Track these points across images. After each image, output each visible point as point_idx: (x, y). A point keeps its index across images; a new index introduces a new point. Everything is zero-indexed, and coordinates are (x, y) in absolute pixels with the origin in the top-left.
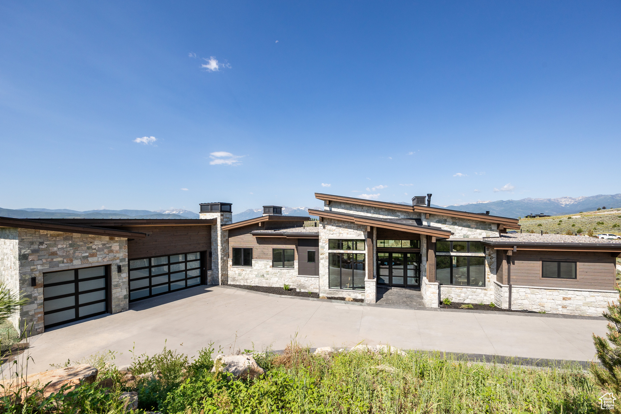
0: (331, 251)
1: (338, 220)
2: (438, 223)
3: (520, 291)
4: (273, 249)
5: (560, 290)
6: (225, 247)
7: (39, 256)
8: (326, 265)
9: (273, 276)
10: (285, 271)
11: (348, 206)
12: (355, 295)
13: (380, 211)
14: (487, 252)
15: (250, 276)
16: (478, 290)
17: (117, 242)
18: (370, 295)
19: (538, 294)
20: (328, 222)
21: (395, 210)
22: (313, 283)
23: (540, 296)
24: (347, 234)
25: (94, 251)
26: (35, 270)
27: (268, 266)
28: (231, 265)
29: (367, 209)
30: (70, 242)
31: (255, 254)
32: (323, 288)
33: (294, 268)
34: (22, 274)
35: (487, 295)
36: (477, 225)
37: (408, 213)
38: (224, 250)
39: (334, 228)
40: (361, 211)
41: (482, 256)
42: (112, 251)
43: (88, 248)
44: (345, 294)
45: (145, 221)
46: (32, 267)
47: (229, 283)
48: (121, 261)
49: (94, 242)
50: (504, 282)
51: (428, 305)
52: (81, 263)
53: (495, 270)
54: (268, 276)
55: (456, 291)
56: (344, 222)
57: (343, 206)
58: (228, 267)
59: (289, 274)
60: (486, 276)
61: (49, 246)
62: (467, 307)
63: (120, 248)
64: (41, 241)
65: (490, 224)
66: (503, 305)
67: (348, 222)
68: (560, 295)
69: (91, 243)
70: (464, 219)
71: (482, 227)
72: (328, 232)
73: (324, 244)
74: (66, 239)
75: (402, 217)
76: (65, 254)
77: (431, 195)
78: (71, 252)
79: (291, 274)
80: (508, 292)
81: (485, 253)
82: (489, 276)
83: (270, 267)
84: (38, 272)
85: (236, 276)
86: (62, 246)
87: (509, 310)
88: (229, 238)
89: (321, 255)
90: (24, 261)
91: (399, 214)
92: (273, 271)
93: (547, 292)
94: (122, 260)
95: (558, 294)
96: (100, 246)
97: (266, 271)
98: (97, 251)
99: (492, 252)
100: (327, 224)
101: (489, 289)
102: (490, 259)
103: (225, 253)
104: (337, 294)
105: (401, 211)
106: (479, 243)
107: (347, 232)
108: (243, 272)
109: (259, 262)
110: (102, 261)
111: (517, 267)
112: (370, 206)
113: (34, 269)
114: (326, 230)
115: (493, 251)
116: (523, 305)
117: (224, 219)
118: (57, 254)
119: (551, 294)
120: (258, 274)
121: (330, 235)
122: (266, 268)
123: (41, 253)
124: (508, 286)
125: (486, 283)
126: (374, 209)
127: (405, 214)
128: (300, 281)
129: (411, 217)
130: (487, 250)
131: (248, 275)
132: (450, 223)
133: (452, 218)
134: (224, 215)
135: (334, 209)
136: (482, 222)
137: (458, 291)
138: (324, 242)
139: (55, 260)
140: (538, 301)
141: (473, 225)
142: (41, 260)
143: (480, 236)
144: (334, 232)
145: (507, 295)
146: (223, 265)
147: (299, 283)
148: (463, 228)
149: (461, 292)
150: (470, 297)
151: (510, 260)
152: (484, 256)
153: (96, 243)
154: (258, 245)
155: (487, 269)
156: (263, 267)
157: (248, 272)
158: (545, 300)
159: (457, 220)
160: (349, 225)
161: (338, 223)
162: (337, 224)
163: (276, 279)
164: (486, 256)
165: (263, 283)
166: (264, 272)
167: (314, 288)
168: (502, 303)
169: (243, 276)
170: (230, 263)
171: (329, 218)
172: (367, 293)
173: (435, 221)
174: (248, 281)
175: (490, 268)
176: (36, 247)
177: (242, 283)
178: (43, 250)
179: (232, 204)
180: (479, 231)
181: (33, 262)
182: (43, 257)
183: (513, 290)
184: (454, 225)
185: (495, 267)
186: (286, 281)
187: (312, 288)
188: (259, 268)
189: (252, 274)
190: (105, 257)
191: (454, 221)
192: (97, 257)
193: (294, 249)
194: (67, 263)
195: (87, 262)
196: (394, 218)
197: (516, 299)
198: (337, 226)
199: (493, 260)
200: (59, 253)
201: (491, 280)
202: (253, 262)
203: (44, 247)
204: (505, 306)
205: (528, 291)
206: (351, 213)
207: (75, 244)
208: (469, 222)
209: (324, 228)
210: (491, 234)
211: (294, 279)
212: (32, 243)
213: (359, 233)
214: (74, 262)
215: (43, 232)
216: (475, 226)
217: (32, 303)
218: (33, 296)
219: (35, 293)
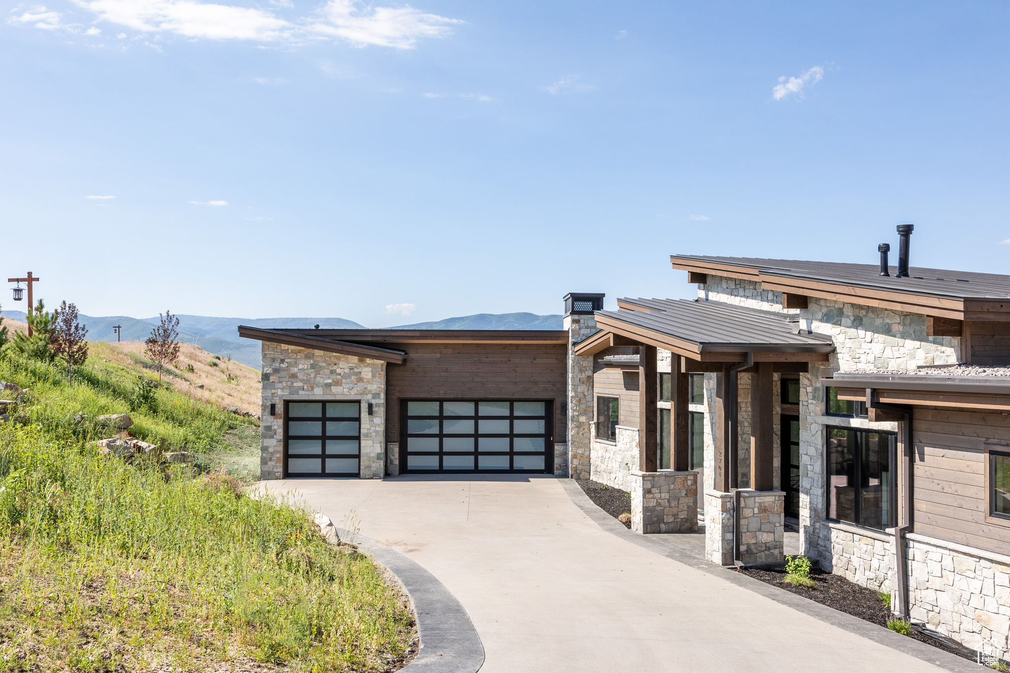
6: (583, 393)
7: (279, 377)
15: (614, 464)
17: (368, 365)
19: (971, 573)
25: (339, 377)
26: (275, 395)
27: (633, 444)
28: (594, 437)
30: (312, 362)
31: (621, 412)
34: (264, 398)
38: (580, 401)
42: (360, 380)
43: (332, 372)
46: (273, 391)
47: (591, 478)
48: (374, 398)
49: (339, 364)
52: (323, 393)
54: (633, 467)
58: (588, 440)
61: (290, 365)
63: (373, 376)
64: (282, 358)
69: (335, 364)
71: (915, 332)
74: (307, 357)
76: (305, 378)
78: (313, 375)
83: (636, 446)
84: (278, 398)
85: (598, 464)
86: (303, 367)
88: (593, 373)
90: (266, 382)
94: (376, 396)
96: (347, 371)
97: (632, 456)
98: (342, 377)
103: (583, 406)
108: (607, 453)
109: (624, 432)
110: (348, 393)
111: (930, 470)
113: (275, 393)
116: (936, 609)
117: (580, 329)
118: (297, 377)
120: (622, 461)
123: (283, 374)
131: (613, 460)
132: (849, 323)
134: (582, 321)
139: (295, 384)
141: (896, 324)
142: (281, 382)
146: (578, 433)
148: (878, 335)
153: (341, 366)
154: (624, 391)
156: (628, 446)
157: (612, 454)
165: (628, 484)
166: (629, 456)
169: (606, 463)
170: (593, 431)
173: (820, 316)
174: (612, 476)
176: (276, 365)
177: (605, 481)
178: (284, 370)
181: (274, 384)
182: (283, 379)
188: (623, 447)
189: (616, 461)
190: (353, 388)
192: (342, 386)
194: (308, 390)
195: (330, 392)
200: (300, 376)
202: (618, 432)
203: (284, 366)
205: (950, 559)
207: (317, 365)
212: (274, 360)
214: (315, 390)
215: (284, 347)
216: (901, 328)
217: (272, 437)
218: (273, 428)
219: (275, 425)
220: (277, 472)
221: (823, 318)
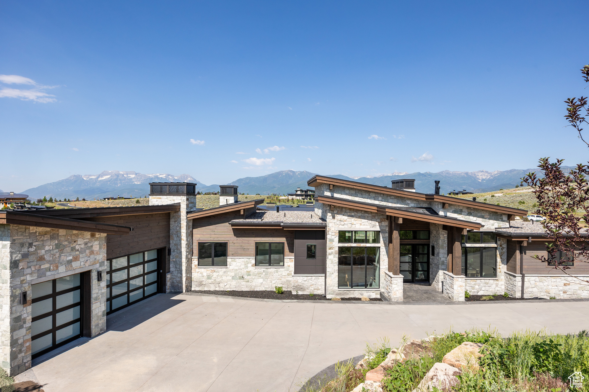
0: (341, 245)
1: (350, 209)
2: (454, 213)
3: (531, 279)
4: (256, 243)
5: (562, 276)
7: (28, 262)
8: (335, 261)
9: (256, 277)
10: (272, 270)
11: (353, 192)
12: (369, 294)
13: (389, 198)
14: (499, 242)
15: (224, 278)
16: (491, 281)
17: (97, 239)
18: (397, 292)
19: (545, 281)
20: (338, 211)
21: (405, 197)
22: (313, 283)
23: (547, 283)
24: (361, 224)
25: (77, 253)
26: (24, 282)
27: (250, 265)
28: (196, 266)
29: (374, 195)
30: (56, 242)
31: (230, 249)
32: (331, 288)
33: (284, 265)
34: (13, 288)
35: (499, 286)
36: (490, 216)
37: (418, 202)
39: (345, 218)
40: (368, 198)
41: (494, 246)
42: (92, 252)
43: (73, 249)
44: (358, 293)
45: (118, 210)
46: (22, 278)
47: (193, 289)
48: (100, 266)
49: (77, 241)
50: (517, 272)
51: (455, 299)
52: (66, 270)
53: (506, 260)
54: (249, 277)
55: (470, 283)
56: (357, 211)
57: (347, 192)
58: (191, 267)
59: (277, 274)
60: (498, 267)
61: (38, 248)
62: (488, 299)
63: (100, 248)
64: (30, 242)
65: (502, 214)
66: (516, 294)
67: (362, 211)
68: (562, 282)
69: (75, 242)
70: (479, 209)
71: (494, 218)
72: (338, 222)
73: (333, 237)
74: (52, 238)
75: (412, 205)
76: (51, 259)
77: (439, 182)
78: (57, 255)
79: (280, 273)
80: (521, 281)
81: (496, 243)
82: (500, 267)
83: (252, 266)
84: (27, 284)
85: (203, 280)
86: (49, 248)
87: (522, 298)
88: (193, 229)
89: (330, 249)
90: (14, 270)
91: (409, 202)
92: (256, 271)
93: (552, 279)
94: (102, 264)
95: (560, 280)
96: (83, 246)
97: (247, 272)
98: (80, 253)
99: (503, 243)
100: (338, 214)
101: (500, 280)
102: (502, 249)
103: (190, 249)
104: (348, 294)
105: (411, 199)
106: (492, 233)
107: (360, 222)
108: (214, 273)
109: (237, 260)
110: (84, 266)
111: (528, 257)
112: (378, 193)
113: (24, 280)
114: (335, 221)
115: (504, 241)
116: (533, 293)
117: (190, 204)
118: (44, 259)
119: (555, 281)
120: (235, 276)
121: (341, 226)
122: (247, 267)
123: (31, 258)
124: (521, 275)
125: (498, 273)
126: (382, 195)
127: (415, 202)
128: (297, 282)
129: (421, 205)
130: (499, 241)
131: (221, 277)
132: (466, 214)
133: (468, 208)
134: (189, 199)
135: (336, 195)
136: (495, 212)
137: (473, 283)
138: (333, 234)
139: (42, 267)
140: (545, 288)
141: (487, 215)
142: (30, 267)
143: (493, 226)
144: (345, 223)
145: (520, 284)
146: (188, 265)
147: (296, 284)
148: (478, 218)
149: (475, 284)
150: (483, 288)
151: (522, 250)
152: (496, 246)
153: (79, 243)
154: (235, 238)
155: (499, 259)
156: (243, 266)
157: (221, 273)
158: (550, 287)
159: (472, 210)
160: (363, 215)
161: (350, 212)
162: (348, 214)
163: (261, 280)
164: (498, 246)
165: (242, 286)
166: (244, 272)
167: (314, 289)
168: (515, 293)
169: (213, 278)
170: (195, 262)
171: (339, 207)
172: (394, 291)
173: (451, 211)
174: (221, 285)
175: (501, 258)
176: (25, 250)
177: (212, 289)
178: (34, 253)
179: (196, 184)
180: (492, 221)
181: (23, 270)
182: (32, 264)
183: (526, 279)
184: (469, 216)
185: (506, 257)
186: (273, 282)
187: (313, 289)
188: (237, 268)
189: (227, 276)
190: (87, 260)
191: (470, 211)
192: (79, 261)
193: (283, 243)
194: (53, 270)
195: (71, 268)
196: (403, 206)
197: (528, 288)
198: (348, 216)
199: (504, 250)
200: (47, 257)
201: (502, 270)
202: (229, 260)
203: (32, 249)
204: (518, 295)
205: (537, 279)
206: (356, 200)
207: (61, 244)
208: (483, 213)
209: (334, 217)
210: (503, 225)
211: (284, 280)
212: (22, 245)
213: (374, 223)
214: (59, 268)
215: (33, 229)
216: (489, 217)
217: (21, 327)
218: (23, 317)
219: (24, 313)
220: (27, 362)
221: (453, 212)
